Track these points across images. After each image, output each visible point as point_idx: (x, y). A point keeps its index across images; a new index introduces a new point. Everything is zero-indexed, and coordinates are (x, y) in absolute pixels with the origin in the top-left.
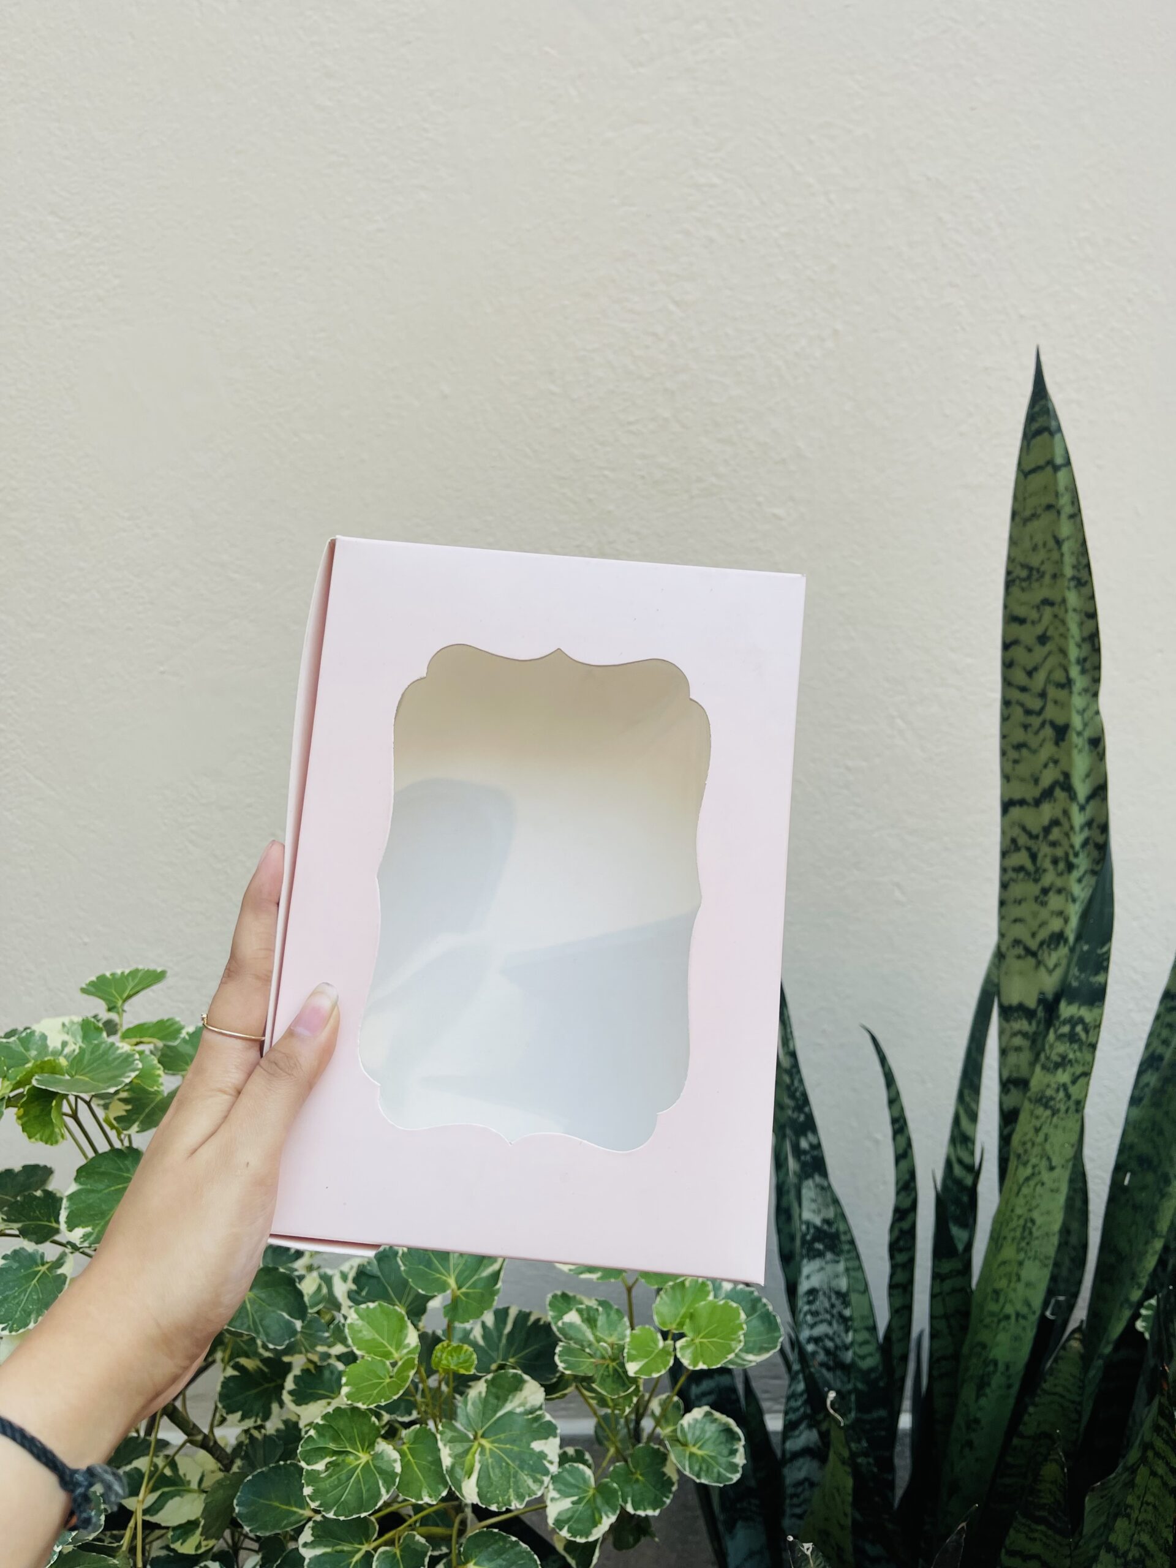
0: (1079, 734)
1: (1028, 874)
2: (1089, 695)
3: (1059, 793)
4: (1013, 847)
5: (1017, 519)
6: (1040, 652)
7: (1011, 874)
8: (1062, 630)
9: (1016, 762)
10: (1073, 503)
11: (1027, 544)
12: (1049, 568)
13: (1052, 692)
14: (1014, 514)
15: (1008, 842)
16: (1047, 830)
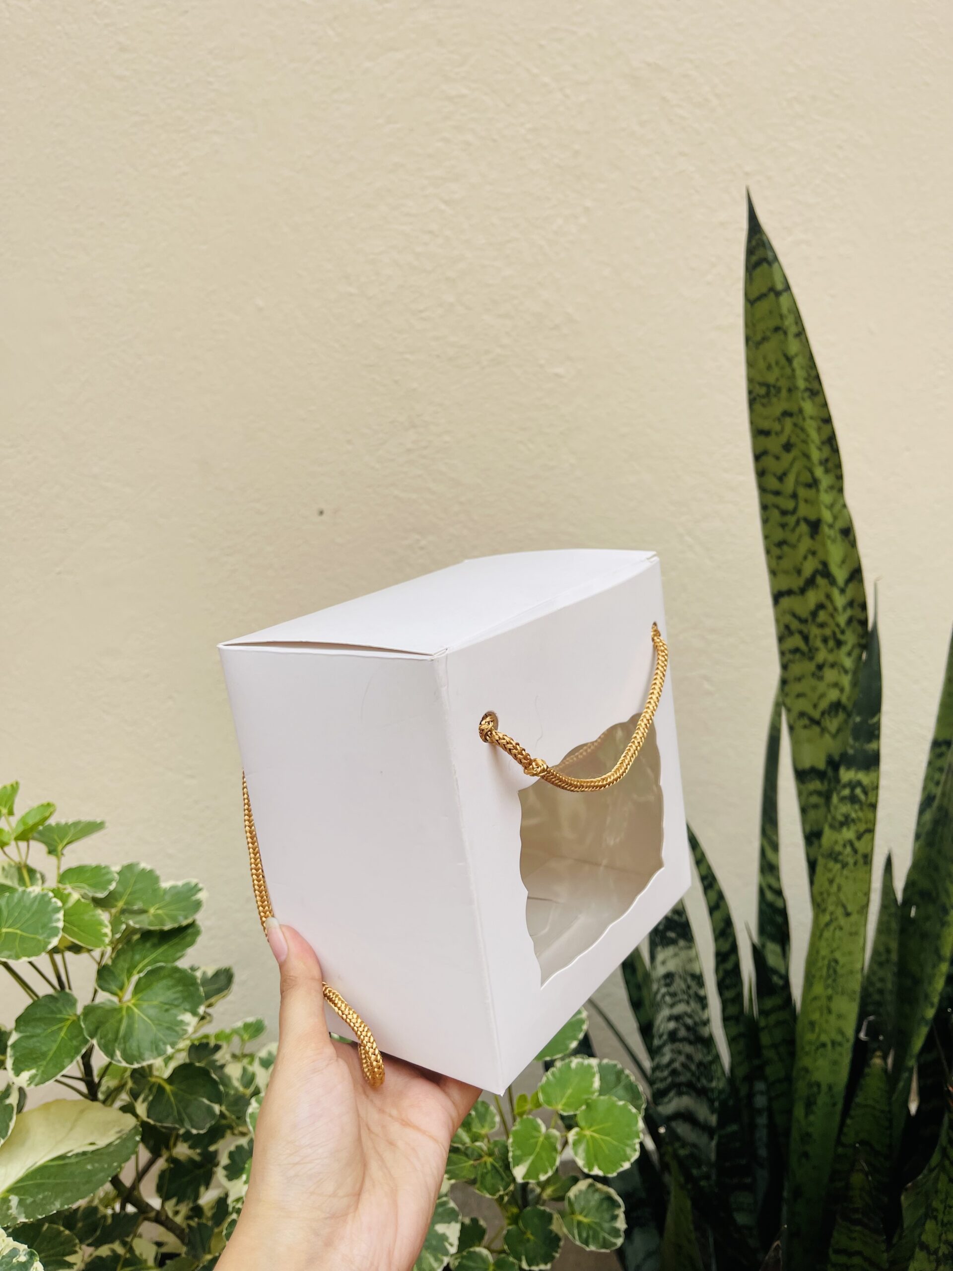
0: (831, 526)
1: (803, 654)
2: (835, 492)
3: (820, 581)
4: (786, 633)
5: (750, 343)
6: (787, 458)
7: (789, 656)
8: (803, 436)
9: (780, 558)
10: (797, 323)
11: (762, 365)
12: (783, 384)
13: (803, 492)
14: (748, 339)
15: (782, 627)
16: (814, 614)
